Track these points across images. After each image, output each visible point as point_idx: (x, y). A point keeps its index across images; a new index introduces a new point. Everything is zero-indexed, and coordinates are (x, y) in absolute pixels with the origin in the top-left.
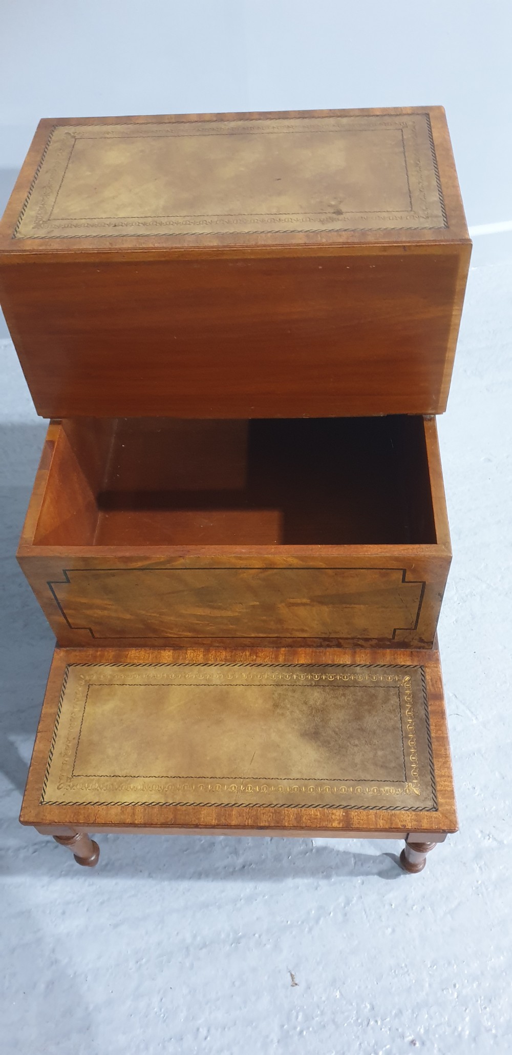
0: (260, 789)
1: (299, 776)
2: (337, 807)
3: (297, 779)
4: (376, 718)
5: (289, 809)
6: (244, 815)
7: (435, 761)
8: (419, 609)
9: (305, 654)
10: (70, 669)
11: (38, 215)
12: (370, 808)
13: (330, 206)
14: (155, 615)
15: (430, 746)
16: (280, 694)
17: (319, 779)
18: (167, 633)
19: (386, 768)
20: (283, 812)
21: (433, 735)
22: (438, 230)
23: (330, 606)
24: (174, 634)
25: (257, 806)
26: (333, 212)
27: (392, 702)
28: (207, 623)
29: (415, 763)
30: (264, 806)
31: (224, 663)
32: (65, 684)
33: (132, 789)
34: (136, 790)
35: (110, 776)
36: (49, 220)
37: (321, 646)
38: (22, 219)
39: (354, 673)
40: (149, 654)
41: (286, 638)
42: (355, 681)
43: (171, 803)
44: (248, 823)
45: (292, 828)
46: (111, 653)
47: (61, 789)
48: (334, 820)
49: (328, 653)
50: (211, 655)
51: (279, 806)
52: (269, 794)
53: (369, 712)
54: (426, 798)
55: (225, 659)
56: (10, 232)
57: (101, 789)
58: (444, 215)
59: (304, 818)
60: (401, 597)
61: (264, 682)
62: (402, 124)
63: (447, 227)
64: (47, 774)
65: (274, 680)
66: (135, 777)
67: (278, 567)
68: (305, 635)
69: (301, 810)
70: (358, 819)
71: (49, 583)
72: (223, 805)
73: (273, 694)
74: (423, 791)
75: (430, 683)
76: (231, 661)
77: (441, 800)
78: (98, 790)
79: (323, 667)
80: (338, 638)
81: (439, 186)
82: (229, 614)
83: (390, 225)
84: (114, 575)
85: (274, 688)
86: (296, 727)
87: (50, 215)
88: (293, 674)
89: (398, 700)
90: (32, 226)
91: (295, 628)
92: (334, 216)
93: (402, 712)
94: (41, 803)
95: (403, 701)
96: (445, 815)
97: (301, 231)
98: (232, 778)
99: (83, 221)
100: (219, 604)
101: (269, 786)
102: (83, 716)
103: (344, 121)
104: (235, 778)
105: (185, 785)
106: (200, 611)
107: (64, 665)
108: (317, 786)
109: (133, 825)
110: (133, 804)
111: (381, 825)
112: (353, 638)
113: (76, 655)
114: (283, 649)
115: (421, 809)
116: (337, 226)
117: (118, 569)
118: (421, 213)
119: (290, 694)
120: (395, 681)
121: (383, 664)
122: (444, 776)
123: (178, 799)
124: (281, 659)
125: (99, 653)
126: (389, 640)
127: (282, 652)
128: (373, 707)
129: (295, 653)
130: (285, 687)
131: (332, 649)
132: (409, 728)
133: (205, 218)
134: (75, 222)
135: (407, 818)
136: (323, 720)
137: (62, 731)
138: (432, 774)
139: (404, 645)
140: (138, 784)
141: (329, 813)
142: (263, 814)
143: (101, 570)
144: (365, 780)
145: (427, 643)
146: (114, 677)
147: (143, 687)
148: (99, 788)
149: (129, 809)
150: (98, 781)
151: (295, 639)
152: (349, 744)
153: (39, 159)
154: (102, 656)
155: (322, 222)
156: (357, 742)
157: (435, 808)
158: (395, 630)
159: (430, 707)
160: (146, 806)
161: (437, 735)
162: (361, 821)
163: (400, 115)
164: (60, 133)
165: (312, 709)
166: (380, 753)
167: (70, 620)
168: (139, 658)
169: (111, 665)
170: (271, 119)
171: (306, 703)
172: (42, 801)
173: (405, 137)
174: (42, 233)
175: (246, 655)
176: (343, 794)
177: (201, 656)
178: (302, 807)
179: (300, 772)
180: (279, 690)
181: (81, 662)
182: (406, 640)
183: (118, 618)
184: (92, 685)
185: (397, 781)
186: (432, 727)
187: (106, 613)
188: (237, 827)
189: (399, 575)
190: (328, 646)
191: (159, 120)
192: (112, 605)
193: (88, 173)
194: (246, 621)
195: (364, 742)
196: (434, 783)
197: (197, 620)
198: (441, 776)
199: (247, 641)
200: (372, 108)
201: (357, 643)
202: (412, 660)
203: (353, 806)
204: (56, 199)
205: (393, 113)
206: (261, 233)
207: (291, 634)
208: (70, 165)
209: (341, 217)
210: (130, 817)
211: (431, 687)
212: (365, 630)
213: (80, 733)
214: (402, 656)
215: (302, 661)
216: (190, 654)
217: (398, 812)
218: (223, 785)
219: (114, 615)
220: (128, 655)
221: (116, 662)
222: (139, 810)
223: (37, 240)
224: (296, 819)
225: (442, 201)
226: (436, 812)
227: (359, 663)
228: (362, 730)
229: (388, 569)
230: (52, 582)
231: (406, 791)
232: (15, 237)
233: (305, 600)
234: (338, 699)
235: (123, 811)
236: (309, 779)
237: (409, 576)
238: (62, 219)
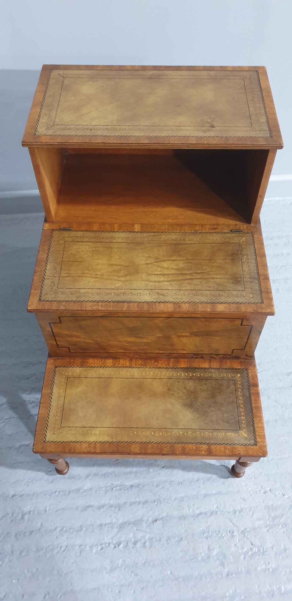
0: (162, 434)
1: (183, 427)
2: (204, 443)
3: (182, 429)
4: (223, 397)
5: (178, 444)
6: (155, 448)
7: (255, 419)
8: (248, 339)
9: (184, 362)
10: (57, 369)
11: (47, 122)
12: (222, 444)
13: (208, 122)
14: (105, 341)
15: (252, 411)
16: (171, 383)
17: (194, 429)
18: (110, 350)
19: (229, 423)
20: (175, 446)
21: (253, 405)
22: (266, 139)
23: (200, 337)
24: (114, 351)
25: (161, 443)
26: (210, 126)
27: (231, 388)
28: (133, 345)
29: (244, 420)
30: (165, 443)
31: (140, 366)
32: (54, 377)
33: (93, 434)
34: (95, 435)
35: (82, 427)
36: (54, 125)
37: (193, 358)
38: (38, 124)
39: (211, 372)
40: (100, 361)
41: (174, 353)
42: (211, 377)
43: (115, 441)
44: (157, 452)
45: (180, 454)
46: (79, 361)
47: (55, 434)
48: (202, 451)
49: (196, 362)
50: (133, 362)
51: (173, 443)
52: (167, 437)
53: (219, 393)
54: (251, 439)
55: (141, 364)
56: (33, 131)
57: (77, 434)
58: (269, 130)
59: (187, 449)
60: (239, 333)
61: (162, 377)
62: (244, 76)
63: (271, 137)
64: (47, 426)
65: (168, 376)
66: (95, 427)
67: (175, 317)
68: (185, 352)
69: (185, 445)
70: (215, 450)
71: (50, 324)
72: (143, 443)
73: (168, 383)
74: (249, 435)
75: (251, 378)
76: (145, 365)
77: (258, 440)
78: (75, 435)
79: (194, 369)
80: (202, 354)
81: (266, 113)
82: (145, 341)
83: (241, 134)
84: (86, 320)
85: (168, 380)
86: (180, 401)
87: (54, 122)
88: (178, 372)
89: (234, 387)
90: (44, 128)
91: (180, 348)
92: (210, 128)
93: (236, 393)
94: (44, 441)
95: (237, 387)
96: (260, 448)
97: (193, 136)
98: (147, 428)
99: (73, 126)
100: (141, 336)
101: (167, 432)
102: (65, 395)
103: (212, 73)
104: (149, 428)
105: (122, 432)
106: (130, 339)
107: (53, 367)
108: (192, 433)
109: (95, 453)
110: (95, 442)
111: (228, 453)
112: (210, 354)
113: (60, 362)
114: (172, 359)
115: (248, 444)
116: (212, 134)
117: (89, 317)
118: (257, 128)
119: (177, 383)
120: (232, 377)
121: (225, 368)
122: (260, 427)
123: (119, 439)
124: (171, 364)
125: (72, 361)
126: (229, 355)
127: (171, 361)
128: (221, 390)
129: (178, 362)
130: (173, 380)
131: (198, 359)
132: (241, 402)
133: (140, 127)
134: (68, 127)
135: (241, 450)
136: (195, 397)
137: (54, 403)
138: (253, 426)
139: (237, 358)
140: (97, 431)
141: (200, 447)
142: (165, 447)
143: (80, 317)
144: (218, 429)
145: (249, 357)
146: (81, 373)
147: (97, 379)
148: (75, 434)
149: (93, 445)
150: (75, 430)
151: (179, 354)
152: (209, 410)
153: (44, 89)
154: (74, 362)
155: (204, 131)
156: (213, 409)
157: (255, 444)
158: (233, 350)
159: (251, 391)
160: (101, 443)
161: (256, 406)
162: (217, 451)
163: (242, 71)
164: (55, 74)
165: (189, 391)
166: (226, 415)
167: (58, 343)
168: (94, 363)
169: (79, 367)
170: (172, 70)
171: (185, 388)
172: (45, 440)
173: (246, 84)
174: (50, 132)
175: (152, 362)
176: (207, 437)
177: (128, 362)
178: (185, 444)
179: (184, 425)
180: (171, 381)
181: (62, 365)
182: (238, 355)
183: (85, 342)
184: (69, 378)
185: (235, 430)
186: (253, 402)
187: (78, 339)
188: (151, 454)
189: (239, 322)
190: (197, 358)
191: (110, 68)
192: (83, 335)
193: (73, 98)
194: (154, 344)
195: (217, 409)
196: (254, 431)
197: (127, 344)
198: (258, 427)
199: (153, 355)
200: (227, 66)
201: (212, 357)
202: (241, 366)
203: (212, 443)
204: (56, 112)
205: (238, 70)
206: (172, 136)
207: (177, 351)
208: (62, 93)
209: (214, 129)
210: (93, 449)
211: (252, 380)
212: (218, 350)
213: (64, 404)
214: (236, 363)
215: (182, 366)
216: (122, 361)
217: (236, 446)
218: (143, 432)
219: (82, 340)
220: (88, 361)
221: (82, 365)
222: (98, 445)
223: (48, 137)
224: (182, 450)
225: (268, 122)
226: (256, 446)
227: (213, 367)
228: (216, 403)
229: (234, 318)
230: (51, 323)
231: (240, 435)
232: (36, 134)
233: (187, 334)
234: (202, 386)
235: (89, 446)
236: (188, 429)
237: (245, 323)
238: (61, 125)
